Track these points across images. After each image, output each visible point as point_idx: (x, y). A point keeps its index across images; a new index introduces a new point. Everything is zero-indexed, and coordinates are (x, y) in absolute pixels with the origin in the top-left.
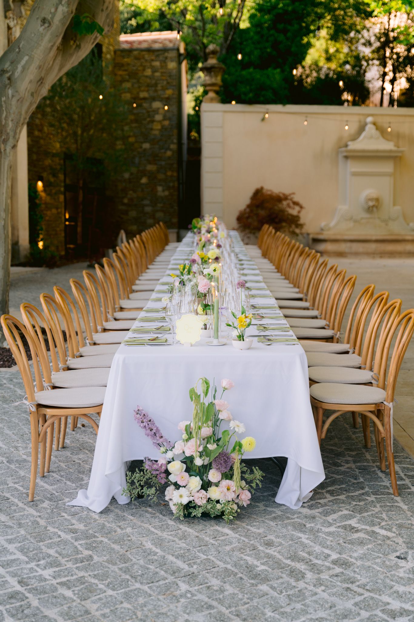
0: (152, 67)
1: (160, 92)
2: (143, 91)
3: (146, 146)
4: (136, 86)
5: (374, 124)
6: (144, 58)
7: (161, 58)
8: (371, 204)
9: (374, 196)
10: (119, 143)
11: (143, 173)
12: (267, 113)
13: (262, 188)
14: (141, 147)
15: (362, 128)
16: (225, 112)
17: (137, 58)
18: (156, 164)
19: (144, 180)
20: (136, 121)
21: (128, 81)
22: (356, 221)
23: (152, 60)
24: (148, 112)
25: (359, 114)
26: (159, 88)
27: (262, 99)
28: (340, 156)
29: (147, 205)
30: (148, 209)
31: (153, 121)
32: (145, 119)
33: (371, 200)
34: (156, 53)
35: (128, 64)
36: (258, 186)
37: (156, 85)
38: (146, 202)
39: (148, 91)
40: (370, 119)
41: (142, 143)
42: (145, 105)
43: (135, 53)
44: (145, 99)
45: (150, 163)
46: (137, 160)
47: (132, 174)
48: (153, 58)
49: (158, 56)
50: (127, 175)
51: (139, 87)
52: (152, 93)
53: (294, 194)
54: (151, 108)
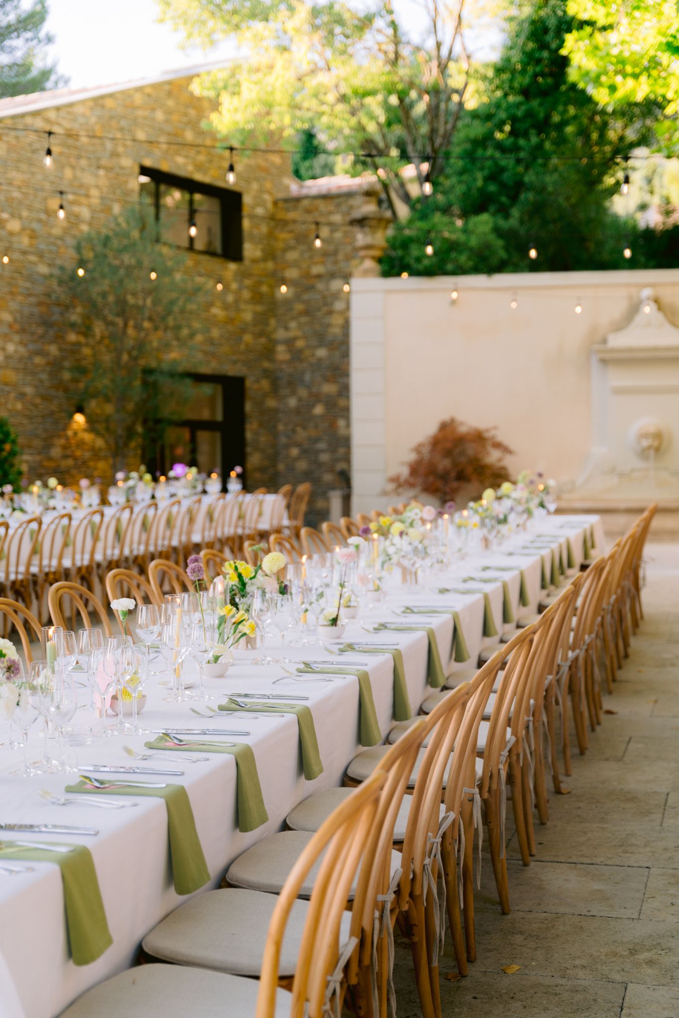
0: (330, 224)
1: (342, 265)
2: (316, 263)
3: (322, 353)
4: (307, 255)
5: (656, 301)
6: (317, 209)
7: (344, 208)
8: (645, 443)
9: (652, 429)
10: (281, 348)
11: (317, 398)
12: (456, 290)
13: (453, 421)
14: (313, 355)
15: (634, 309)
16: (388, 291)
17: (308, 211)
18: (335, 382)
19: (319, 410)
20: (306, 313)
21: (293, 248)
22: (622, 475)
23: (330, 213)
24: (324, 297)
25: (628, 285)
26: (341, 256)
27: (450, 267)
28: (594, 360)
29: (322, 451)
30: (324, 457)
31: (330, 313)
32: (319, 309)
33: (644, 436)
34: (336, 201)
35: (294, 221)
36: (445, 416)
37: (335, 253)
38: (322, 445)
39: (323, 263)
40: (646, 293)
41: (316, 347)
42: (320, 286)
43: (305, 203)
44: (319, 276)
45: (327, 380)
46: (307, 377)
47: (300, 399)
48: (331, 208)
49: (338, 205)
50: (292, 402)
51: (311, 257)
52: (330, 267)
53: (495, 428)
54: (328, 290)
